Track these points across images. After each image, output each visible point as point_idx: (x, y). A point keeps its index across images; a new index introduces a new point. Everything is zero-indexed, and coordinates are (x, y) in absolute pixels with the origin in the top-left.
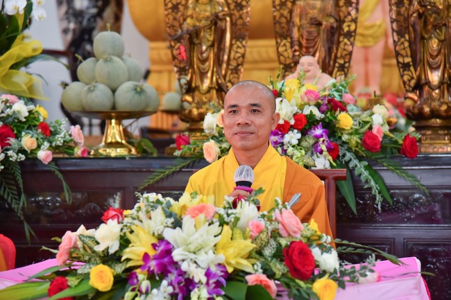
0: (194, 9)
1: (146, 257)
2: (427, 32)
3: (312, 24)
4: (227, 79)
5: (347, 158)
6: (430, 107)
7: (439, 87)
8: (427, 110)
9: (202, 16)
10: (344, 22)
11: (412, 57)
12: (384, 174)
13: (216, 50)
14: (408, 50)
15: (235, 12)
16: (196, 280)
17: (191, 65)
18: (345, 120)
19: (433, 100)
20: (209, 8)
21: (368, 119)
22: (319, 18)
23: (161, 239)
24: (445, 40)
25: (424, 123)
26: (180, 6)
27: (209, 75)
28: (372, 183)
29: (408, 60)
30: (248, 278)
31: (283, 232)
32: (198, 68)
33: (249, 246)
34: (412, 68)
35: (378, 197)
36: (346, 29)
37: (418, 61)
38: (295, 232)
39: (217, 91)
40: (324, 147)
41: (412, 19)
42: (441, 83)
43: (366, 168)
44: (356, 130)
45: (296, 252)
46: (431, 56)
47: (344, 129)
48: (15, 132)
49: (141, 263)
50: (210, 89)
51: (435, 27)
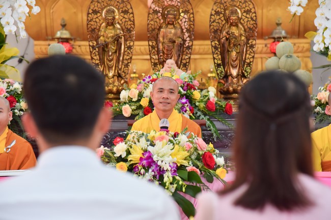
0: (105, 32)
1: (141, 159)
2: (230, 48)
3: (170, 42)
4: (122, 70)
5: (198, 115)
6: (232, 87)
7: (237, 77)
8: (231, 89)
9: (109, 35)
10: (186, 41)
11: (222, 60)
12: (215, 123)
13: (117, 55)
14: (220, 56)
15: (127, 34)
16: (165, 169)
17: (104, 63)
18: (197, 94)
19: (234, 84)
20: (113, 31)
21: (207, 94)
22: (174, 39)
23: (146, 151)
24: (239, 52)
25: (229, 96)
26: (96, 30)
27: (114, 68)
28: (212, 127)
29: (220, 62)
30: (187, 168)
31: (199, 148)
32: (107, 64)
33: (186, 154)
34: (222, 67)
35: (214, 135)
36: (187, 45)
37: (226, 63)
38: (204, 148)
39: (118, 77)
40: (188, 109)
41: (222, 41)
42: (238, 75)
43: (208, 120)
44: (202, 100)
45: (208, 157)
46: (233, 60)
47: (196, 99)
48: (17, 99)
49: (139, 162)
50: (114, 76)
51: (234, 45)
